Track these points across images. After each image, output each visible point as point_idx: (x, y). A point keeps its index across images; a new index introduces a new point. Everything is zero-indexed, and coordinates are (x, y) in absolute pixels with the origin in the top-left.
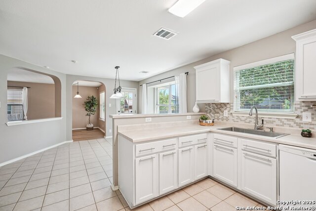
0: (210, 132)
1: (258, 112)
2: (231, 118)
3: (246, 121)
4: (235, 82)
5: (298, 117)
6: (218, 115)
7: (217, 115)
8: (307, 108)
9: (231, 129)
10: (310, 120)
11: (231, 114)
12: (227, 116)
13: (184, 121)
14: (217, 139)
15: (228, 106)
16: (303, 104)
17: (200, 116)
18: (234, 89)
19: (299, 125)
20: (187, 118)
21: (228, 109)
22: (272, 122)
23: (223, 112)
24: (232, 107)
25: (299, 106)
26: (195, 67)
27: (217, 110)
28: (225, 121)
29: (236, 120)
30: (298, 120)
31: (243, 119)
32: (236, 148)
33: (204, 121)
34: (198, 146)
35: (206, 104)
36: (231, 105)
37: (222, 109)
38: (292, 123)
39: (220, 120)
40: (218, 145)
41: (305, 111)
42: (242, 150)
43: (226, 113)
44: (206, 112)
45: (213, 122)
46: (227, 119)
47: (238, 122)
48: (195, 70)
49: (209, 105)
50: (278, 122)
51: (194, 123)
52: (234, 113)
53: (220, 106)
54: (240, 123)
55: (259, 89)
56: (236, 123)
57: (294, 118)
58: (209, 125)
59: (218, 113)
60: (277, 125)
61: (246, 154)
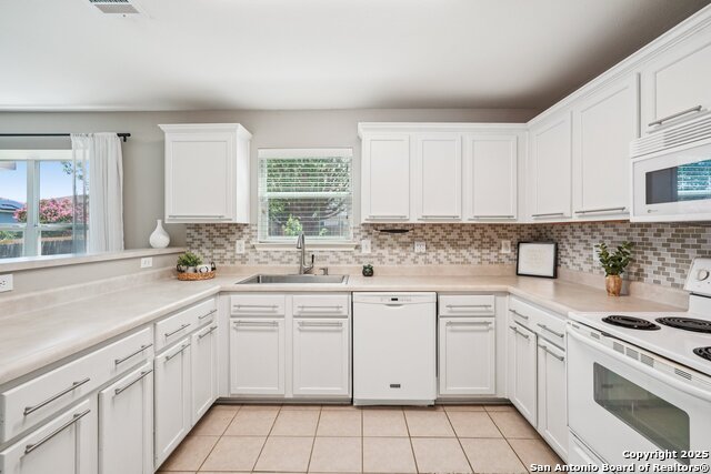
0: (221, 293)
1: (306, 242)
2: (252, 256)
3: (283, 260)
4: (260, 179)
5: (357, 247)
6: (223, 251)
7: (219, 251)
8: (366, 234)
9: (258, 280)
10: (369, 251)
11: (254, 247)
12: (243, 252)
13: (135, 275)
14: (239, 306)
15: (246, 230)
16: (362, 228)
17: (177, 258)
18: (259, 194)
19: (358, 259)
20: (142, 266)
21: (246, 237)
22: (324, 259)
23: (233, 244)
24: (254, 234)
25: (357, 231)
26: (163, 127)
27: (219, 241)
28: (238, 264)
29: (262, 260)
30: (357, 253)
31: (277, 256)
32: (283, 316)
33: (191, 269)
34: (198, 333)
35: (189, 226)
36: (253, 228)
37: (232, 238)
38: (350, 257)
39: (227, 264)
40: (241, 320)
41: (365, 237)
42: (295, 317)
43: (241, 246)
44: (189, 245)
45: (213, 269)
46: (244, 259)
47: (267, 263)
48: (163, 133)
49: (197, 227)
50: (332, 258)
51: (162, 277)
52: (260, 246)
53: (226, 231)
54: (272, 264)
55: (293, 200)
56: (263, 265)
57: (353, 249)
58: (207, 276)
59: (221, 246)
60: (331, 263)
61: (303, 324)
